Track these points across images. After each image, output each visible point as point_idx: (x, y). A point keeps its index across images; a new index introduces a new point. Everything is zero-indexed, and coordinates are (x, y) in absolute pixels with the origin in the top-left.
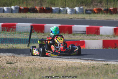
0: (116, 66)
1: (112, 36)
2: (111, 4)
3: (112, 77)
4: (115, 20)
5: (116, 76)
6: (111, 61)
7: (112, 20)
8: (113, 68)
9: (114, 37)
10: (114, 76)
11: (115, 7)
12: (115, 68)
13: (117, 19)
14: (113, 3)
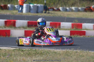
0: (7, 50)
1: (3, 27)
2: (2, 2)
3: (4, 59)
4: (5, 14)
5: (7, 58)
6: (3, 47)
7: (3, 15)
8: (4, 52)
9: (5, 28)
10: (5, 58)
11: (5, 4)
12: (6, 52)
13: (7, 13)
14: (3, 1)
